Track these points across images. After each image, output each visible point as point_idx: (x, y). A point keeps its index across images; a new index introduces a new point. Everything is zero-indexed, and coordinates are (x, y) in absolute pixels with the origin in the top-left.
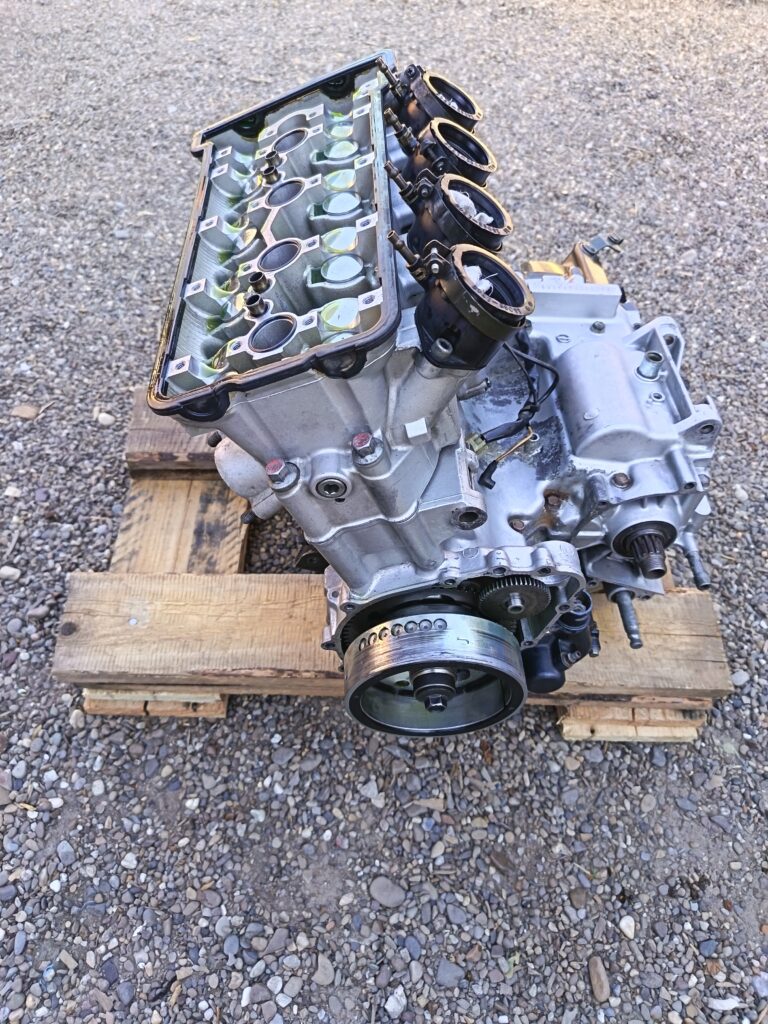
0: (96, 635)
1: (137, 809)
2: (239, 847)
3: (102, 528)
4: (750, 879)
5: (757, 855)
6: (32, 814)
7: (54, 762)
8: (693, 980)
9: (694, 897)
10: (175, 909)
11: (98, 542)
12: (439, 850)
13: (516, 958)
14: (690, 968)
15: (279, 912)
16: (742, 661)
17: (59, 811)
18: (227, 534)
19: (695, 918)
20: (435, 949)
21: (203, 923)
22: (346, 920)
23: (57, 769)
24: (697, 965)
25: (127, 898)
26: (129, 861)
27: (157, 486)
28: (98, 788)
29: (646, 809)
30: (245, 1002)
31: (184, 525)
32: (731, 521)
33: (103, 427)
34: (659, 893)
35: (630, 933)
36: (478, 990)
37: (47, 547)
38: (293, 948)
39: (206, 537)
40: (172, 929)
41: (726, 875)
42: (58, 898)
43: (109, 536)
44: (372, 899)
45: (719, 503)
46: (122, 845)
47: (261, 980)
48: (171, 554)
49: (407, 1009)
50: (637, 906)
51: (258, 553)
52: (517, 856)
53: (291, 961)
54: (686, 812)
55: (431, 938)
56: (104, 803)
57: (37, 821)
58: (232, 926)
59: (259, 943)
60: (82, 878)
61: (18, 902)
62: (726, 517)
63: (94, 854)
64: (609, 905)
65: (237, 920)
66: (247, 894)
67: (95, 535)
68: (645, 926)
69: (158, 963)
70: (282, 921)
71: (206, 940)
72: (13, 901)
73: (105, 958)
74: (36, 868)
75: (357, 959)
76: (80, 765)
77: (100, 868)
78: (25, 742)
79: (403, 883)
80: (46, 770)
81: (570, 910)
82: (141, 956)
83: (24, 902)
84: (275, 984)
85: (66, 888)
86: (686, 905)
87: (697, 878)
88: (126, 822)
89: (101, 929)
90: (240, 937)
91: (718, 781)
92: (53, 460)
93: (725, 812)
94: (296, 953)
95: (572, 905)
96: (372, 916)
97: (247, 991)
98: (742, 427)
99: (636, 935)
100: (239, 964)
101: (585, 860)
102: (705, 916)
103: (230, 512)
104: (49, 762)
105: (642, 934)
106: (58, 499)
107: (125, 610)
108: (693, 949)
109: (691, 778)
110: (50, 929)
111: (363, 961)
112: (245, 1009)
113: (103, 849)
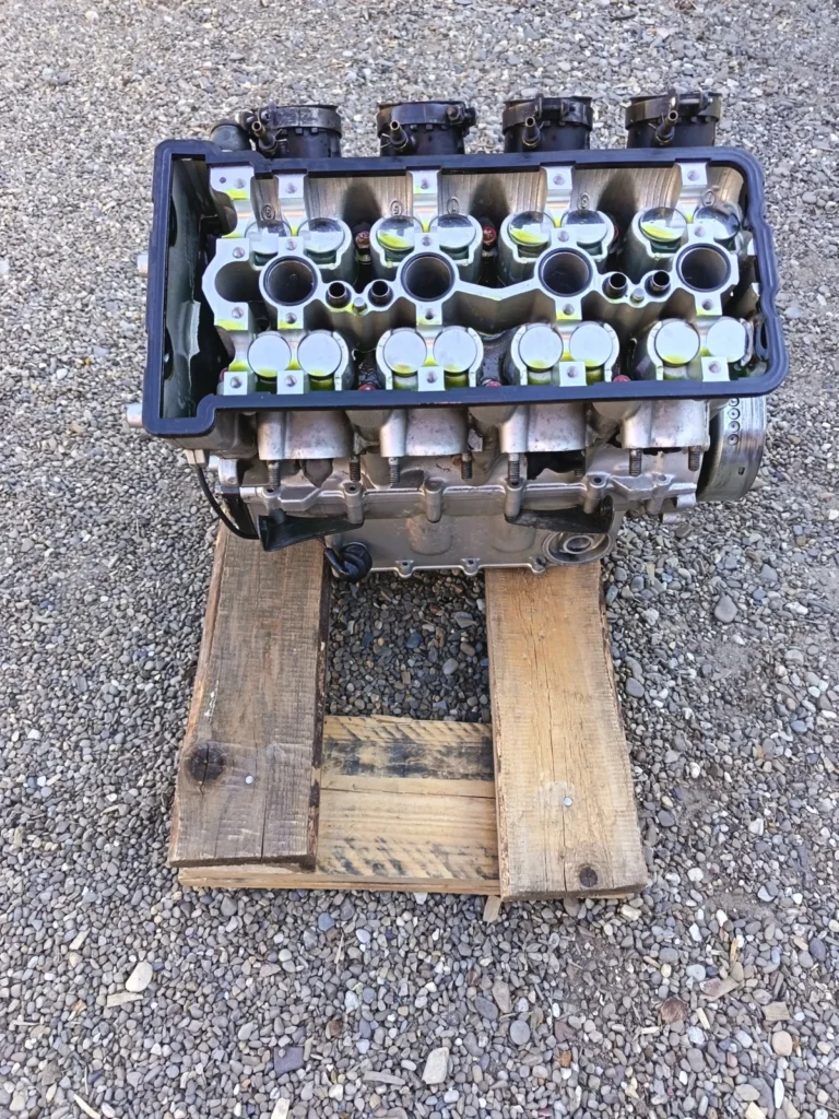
0: (591, 841)
7: (680, 930)
12: (685, 572)
15: (762, 691)
18: (405, 737)
21: (789, 753)
23: (687, 926)
25: (786, 826)
30: (834, 715)
31: (392, 791)
36: (773, 557)
38: (787, 678)
40: (799, 781)
42: (806, 894)
46: (744, 838)
49: (800, 602)
55: (750, 582)
56: (709, 864)
57: (745, 934)
60: (783, 874)
63: (760, 863)
69: (829, 789)
70: (769, 688)
71: (800, 749)
80: (691, 939)
85: (797, 888)
103: (371, 734)
104: (682, 937)
107: (554, 814)
113: (753, 855)
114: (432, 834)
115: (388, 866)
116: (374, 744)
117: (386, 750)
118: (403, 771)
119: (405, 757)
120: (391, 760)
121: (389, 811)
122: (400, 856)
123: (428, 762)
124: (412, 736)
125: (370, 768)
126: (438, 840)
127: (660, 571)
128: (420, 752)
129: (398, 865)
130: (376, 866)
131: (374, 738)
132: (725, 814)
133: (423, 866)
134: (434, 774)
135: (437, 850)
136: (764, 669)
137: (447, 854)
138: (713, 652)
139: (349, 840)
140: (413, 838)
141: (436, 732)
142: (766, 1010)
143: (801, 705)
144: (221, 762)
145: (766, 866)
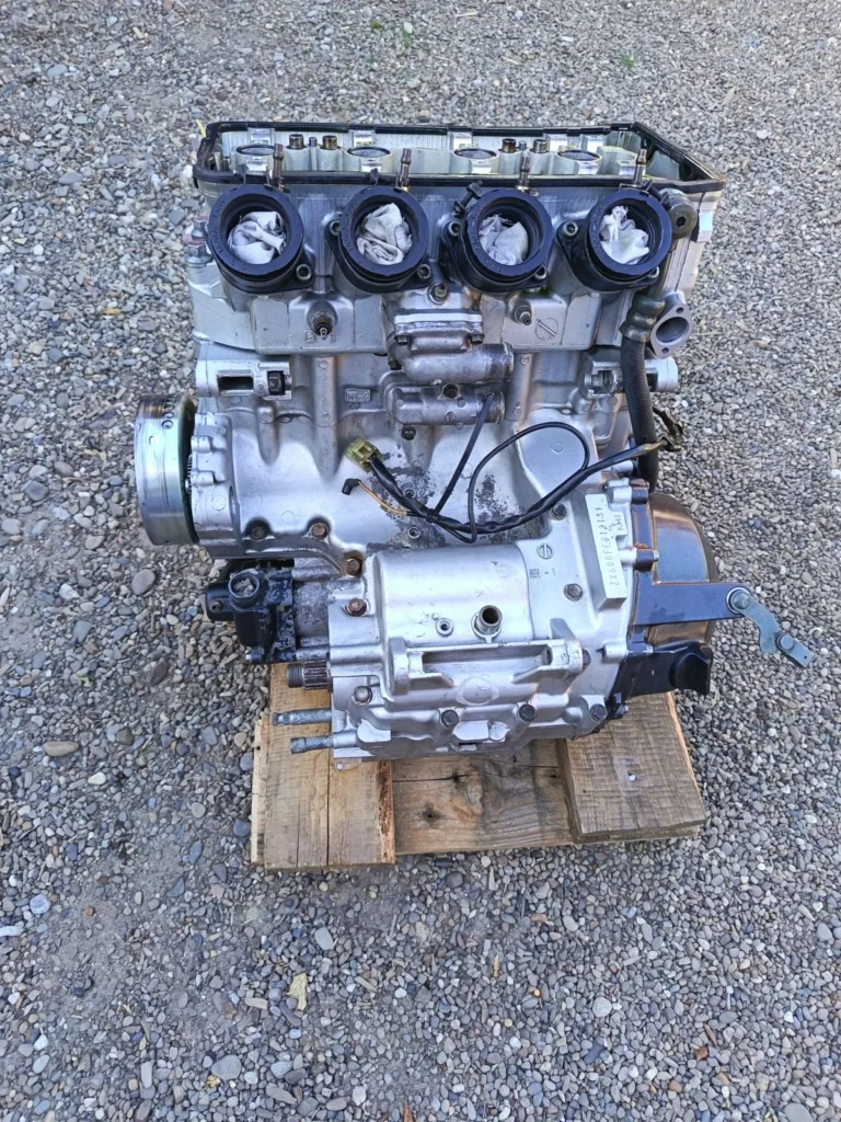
4: (126, 912)
5: (147, 925)
8: (50, 833)
13: (87, 684)
19: (96, 843)
20: (99, 619)
22: (125, 553)
24: (60, 839)
29: (194, 807)
34: (120, 811)
35: (92, 780)
36: (69, 653)
38: (110, 519)
41: (130, 885)
44: (139, 571)
49: (63, 600)
50: (112, 789)
53: (102, 520)
54: (188, 850)
55: (107, 615)
59: (115, 498)
64: (116, 763)
68: (96, 794)
70: (129, 511)
79: (149, 593)
81: (116, 728)
86: (107, 836)
87: (129, 852)
91: (217, 892)
93: (188, 896)
95: (119, 730)
96: (127, 572)
99: (90, 785)
101: (155, 745)
102: (97, 853)
105: (90, 791)
108: (73, 837)
109: (222, 863)
136: (128, 526)
143: (106, 499)
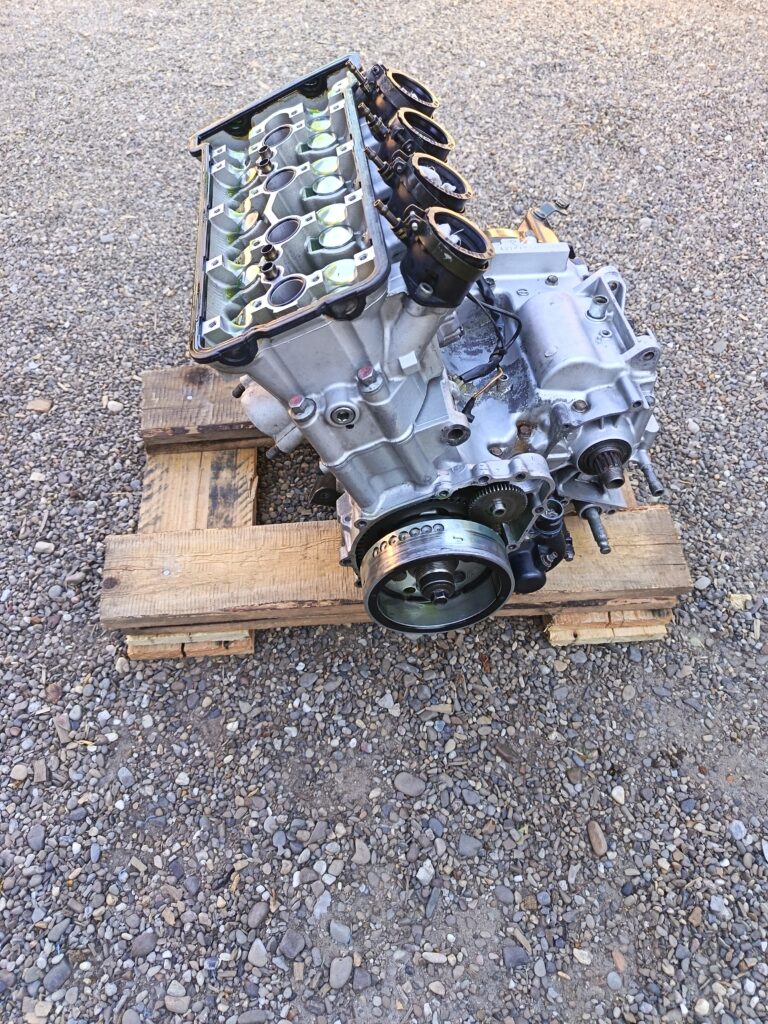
0: (136, 586)
1: (184, 736)
2: (277, 760)
3: (124, 502)
4: (721, 747)
5: (726, 728)
6: (92, 748)
7: (106, 703)
8: (677, 832)
9: (674, 766)
10: (227, 814)
11: (122, 514)
12: (451, 745)
13: (525, 828)
14: (673, 824)
15: (318, 809)
16: (703, 568)
17: (115, 743)
18: (239, 496)
19: (676, 782)
20: (455, 827)
21: (253, 824)
22: (376, 810)
23: (109, 709)
24: (680, 820)
25: (183, 809)
26: (183, 778)
27: (171, 458)
28: (147, 721)
29: (627, 697)
30: (296, 883)
31: (199, 491)
32: (685, 451)
33: (112, 414)
34: (643, 765)
35: (621, 800)
36: (495, 856)
37: (75, 523)
38: (333, 836)
39: (220, 500)
40: (226, 832)
41: (700, 746)
42: (123, 815)
43: (131, 508)
44: (397, 791)
45: (674, 436)
46: (174, 767)
47: (309, 864)
48: (191, 516)
49: (436, 876)
50: (626, 777)
51: (268, 512)
52: (520, 746)
53: (333, 847)
54: (662, 698)
55: (451, 818)
56: (155, 734)
57: (97, 753)
58: (277, 823)
59: (303, 835)
60: (141, 796)
61: (89, 821)
62: (681, 447)
63: (151, 776)
64: (601, 779)
65: (283, 818)
66: (288, 797)
67: (118, 508)
68: (633, 793)
69: (217, 859)
70: (321, 816)
71: (257, 836)
72: (84, 820)
73: (170, 860)
74: (102, 791)
75: (389, 840)
76: (130, 703)
77: (157, 787)
78: (78, 689)
79: (422, 775)
80: (100, 711)
81: (568, 785)
82: (202, 855)
83: (94, 821)
84: (320, 866)
85: (129, 806)
86: (668, 773)
87: (675, 751)
88: (176, 748)
89: (164, 837)
90: (286, 832)
91: (688, 670)
92: (71, 445)
93: (696, 695)
94: (336, 840)
95: (570, 782)
96: (399, 804)
97: (297, 875)
98: (690, 369)
99: (626, 801)
100: (288, 853)
101: (578, 744)
102: (684, 780)
103: (241, 475)
104: (101, 704)
105: (631, 800)
106: (80, 480)
107: (158, 563)
108: (675, 807)
109: (665, 669)
110: (119, 840)
111: (394, 841)
112: (297, 889)
113: (158, 771)
114: (169, 515)
115: (149, 492)
116: (234, 477)
117: (229, 485)
118: (213, 496)
119: (224, 496)
120: (222, 488)
121: (186, 490)
122: (155, 498)
123: (220, 509)
124: (240, 500)
125: (216, 477)
126: (165, 518)
127: (446, 719)
128: (228, 505)
129: (149, 497)
130: (149, 486)
131: (238, 478)
132: (197, 753)
133: (148, 511)
134: (211, 513)
135: (158, 518)
137: (155, 524)
138: (360, 766)
139: (167, 470)
140: (167, 504)
141: (244, 513)
142: (42, 762)
144: (201, 383)
145: (149, 781)
